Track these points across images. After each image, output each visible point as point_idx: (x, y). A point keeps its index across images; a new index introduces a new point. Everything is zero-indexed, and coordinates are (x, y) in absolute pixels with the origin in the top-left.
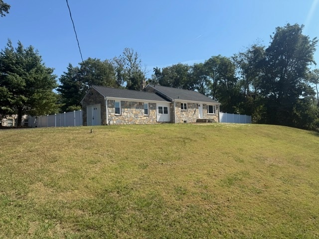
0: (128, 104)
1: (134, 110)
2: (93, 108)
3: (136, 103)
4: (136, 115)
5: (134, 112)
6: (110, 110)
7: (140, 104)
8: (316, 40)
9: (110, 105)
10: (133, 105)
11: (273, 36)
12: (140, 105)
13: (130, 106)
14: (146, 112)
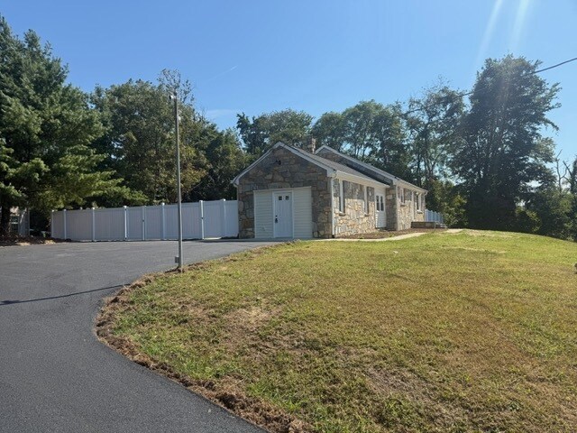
0: (351, 188)
1: (356, 204)
2: (275, 197)
3: (357, 186)
4: (358, 214)
5: (356, 207)
6: (335, 202)
7: (361, 188)
8: (557, 87)
9: (334, 191)
11: (481, 72)
12: (361, 191)
13: (353, 192)
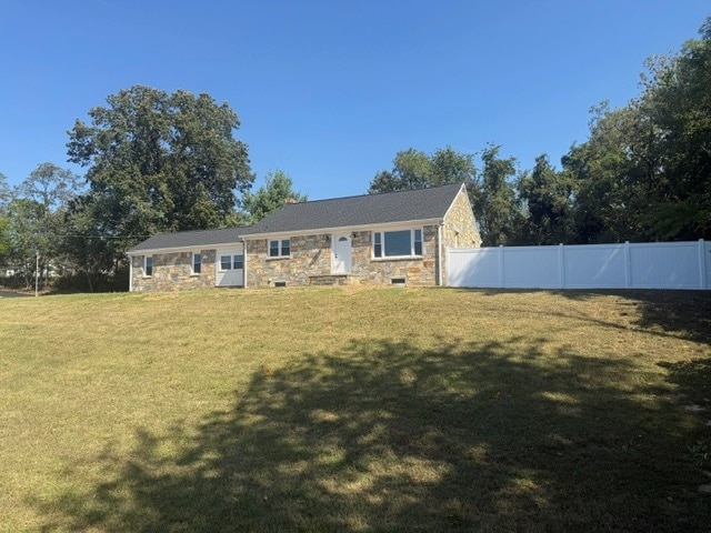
0: (162, 258)
1: (172, 268)
3: (175, 254)
4: (175, 276)
5: (172, 271)
6: (137, 270)
7: (183, 255)
9: (136, 264)
10: (171, 259)
12: (183, 258)
13: (166, 261)
14: (197, 269)
